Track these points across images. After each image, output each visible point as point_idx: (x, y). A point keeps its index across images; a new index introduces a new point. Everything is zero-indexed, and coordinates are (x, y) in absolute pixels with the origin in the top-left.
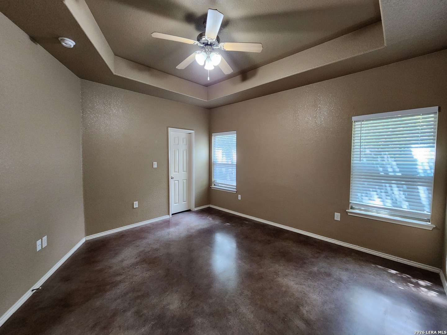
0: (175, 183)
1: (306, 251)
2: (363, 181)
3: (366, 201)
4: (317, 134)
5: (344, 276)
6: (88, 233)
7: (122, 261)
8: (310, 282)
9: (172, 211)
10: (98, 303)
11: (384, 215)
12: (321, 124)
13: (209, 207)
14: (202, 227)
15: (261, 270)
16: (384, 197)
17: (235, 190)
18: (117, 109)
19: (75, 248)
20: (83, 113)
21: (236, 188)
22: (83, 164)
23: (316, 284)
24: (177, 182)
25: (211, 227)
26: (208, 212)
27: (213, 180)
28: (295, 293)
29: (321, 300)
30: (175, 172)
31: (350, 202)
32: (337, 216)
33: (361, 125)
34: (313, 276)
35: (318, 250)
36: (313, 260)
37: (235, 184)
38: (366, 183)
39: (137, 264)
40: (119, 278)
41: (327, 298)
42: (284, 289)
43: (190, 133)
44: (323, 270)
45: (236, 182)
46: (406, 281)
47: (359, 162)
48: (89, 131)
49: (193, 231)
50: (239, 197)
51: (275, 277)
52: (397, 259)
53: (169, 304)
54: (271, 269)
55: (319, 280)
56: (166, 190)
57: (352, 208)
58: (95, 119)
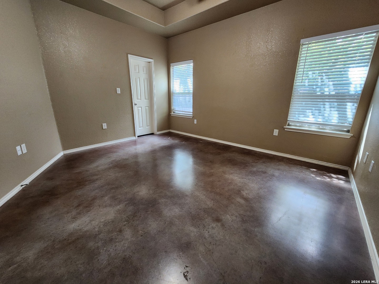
0: (138, 109)
1: (248, 159)
2: (301, 101)
3: (302, 119)
4: (267, 59)
5: (277, 173)
6: (65, 148)
7: (97, 167)
8: (250, 177)
9: (138, 133)
10: (79, 192)
11: (314, 128)
12: (272, 49)
13: (170, 132)
14: (164, 145)
15: (212, 171)
16: (317, 114)
17: (192, 116)
18: (73, 29)
19: (55, 159)
20: (37, 30)
21: (192, 114)
22: (49, 85)
23: (254, 178)
24: (140, 108)
25: (172, 145)
26: (169, 135)
27: (172, 108)
28: (237, 183)
29: (257, 187)
30: (138, 99)
31: (288, 119)
32: (276, 132)
33: (308, 47)
34: (254, 173)
35: (257, 158)
36: (253, 164)
37: (191, 110)
38: (304, 103)
39: (110, 168)
40: (95, 177)
41: (262, 186)
42: (229, 181)
43: (149, 62)
44: (260, 170)
45: (192, 109)
46: (323, 175)
47: (301, 84)
48: (48, 51)
49: (157, 147)
50: (195, 122)
51: (223, 174)
52: (317, 162)
53: (138, 192)
54: (220, 170)
55: (257, 176)
56: (131, 115)
57: (289, 125)
58: (52, 38)
